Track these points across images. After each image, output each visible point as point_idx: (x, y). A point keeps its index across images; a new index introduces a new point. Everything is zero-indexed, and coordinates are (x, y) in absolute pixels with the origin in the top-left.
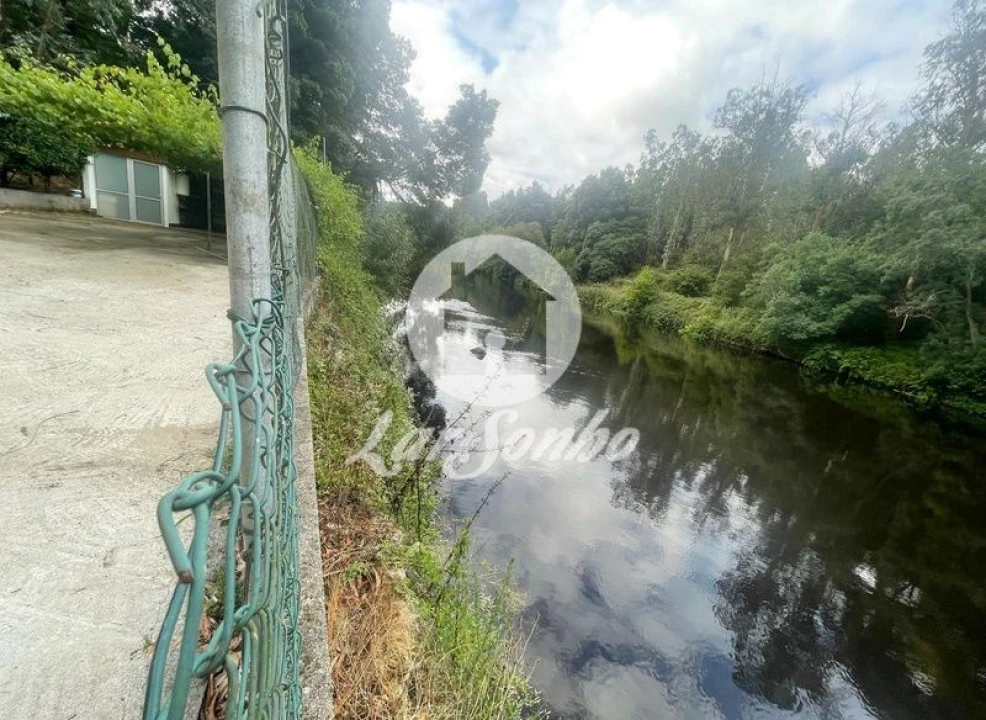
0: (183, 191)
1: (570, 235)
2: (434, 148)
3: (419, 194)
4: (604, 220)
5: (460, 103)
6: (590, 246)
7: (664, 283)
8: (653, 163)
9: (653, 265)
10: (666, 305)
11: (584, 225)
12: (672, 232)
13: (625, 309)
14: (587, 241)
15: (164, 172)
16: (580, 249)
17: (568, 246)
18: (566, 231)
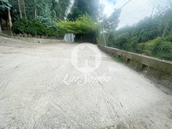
0: (74, 37)
1: (136, 33)
2: (109, 22)
3: (107, 31)
4: (145, 28)
5: (114, 12)
6: (141, 35)
7: (163, 40)
8: (159, 12)
9: (160, 36)
10: (164, 45)
11: (140, 31)
12: (166, 27)
13: (152, 47)
14: (140, 34)
15: (73, 34)
16: (139, 36)
17: (136, 36)
18: (135, 33)
